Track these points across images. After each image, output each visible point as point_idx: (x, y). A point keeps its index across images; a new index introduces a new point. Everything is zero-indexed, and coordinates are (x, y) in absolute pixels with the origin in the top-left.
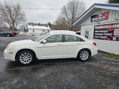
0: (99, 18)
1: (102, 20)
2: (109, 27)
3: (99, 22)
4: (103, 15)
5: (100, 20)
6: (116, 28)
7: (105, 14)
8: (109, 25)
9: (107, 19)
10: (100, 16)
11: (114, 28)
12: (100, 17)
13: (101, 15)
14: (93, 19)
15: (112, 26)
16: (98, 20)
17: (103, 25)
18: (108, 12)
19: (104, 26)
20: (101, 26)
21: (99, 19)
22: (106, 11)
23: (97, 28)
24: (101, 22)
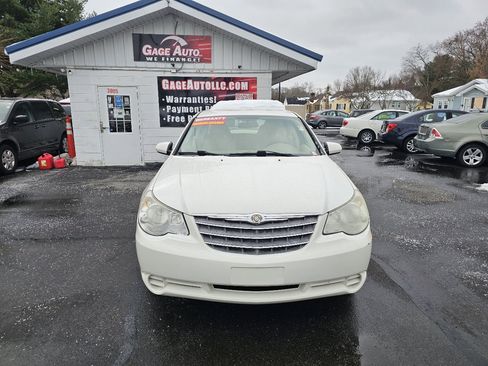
0: (178, 51)
2: (218, 88)
3: (178, 66)
4: (191, 42)
5: (184, 60)
6: (240, 91)
7: (200, 42)
8: (219, 80)
9: (210, 62)
10: (178, 44)
11: (235, 91)
12: (178, 47)
13: (183, 43)
14: (146, 50)
15: (227, 85)
16: (172, 59)
17: (195, 79)
18: (208, 39)
19: (202, 83)
20: (190, 82)
21: (177, 55)
22: (199, 33)
23: (172, 87)
24: (186, 66)
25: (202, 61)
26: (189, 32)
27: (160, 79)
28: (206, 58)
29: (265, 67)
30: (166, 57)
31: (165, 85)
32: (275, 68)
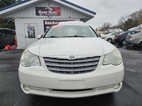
0: (50, 12)
1: (54, 15)
3: (50, 17)
4: (54, 9)
5: (52, 15)
7: (57, 9)
9: (60, 15)
10: (50, 10)
13: (52, 10)
14: (40, 12)
16: (48, 15)
17: (55, 21)
18: (59, 8)
19: (58, 22)
21: (50, 14)
22: (57, 6)
23: (48, 24)
24: (53, 17)
25: (58, 15)
26: (53, 6)
27: (44, 21)
28: (59, 14)
29: (78, 17)
30: (46, 14)
31: (46, 23)
32: (81, 17)
